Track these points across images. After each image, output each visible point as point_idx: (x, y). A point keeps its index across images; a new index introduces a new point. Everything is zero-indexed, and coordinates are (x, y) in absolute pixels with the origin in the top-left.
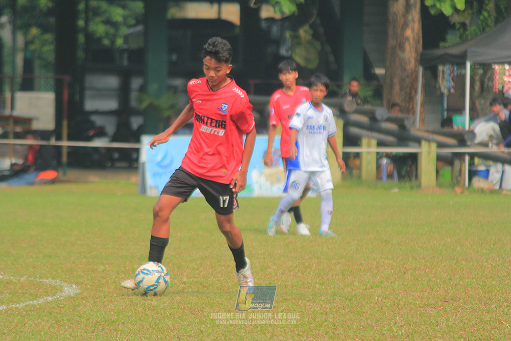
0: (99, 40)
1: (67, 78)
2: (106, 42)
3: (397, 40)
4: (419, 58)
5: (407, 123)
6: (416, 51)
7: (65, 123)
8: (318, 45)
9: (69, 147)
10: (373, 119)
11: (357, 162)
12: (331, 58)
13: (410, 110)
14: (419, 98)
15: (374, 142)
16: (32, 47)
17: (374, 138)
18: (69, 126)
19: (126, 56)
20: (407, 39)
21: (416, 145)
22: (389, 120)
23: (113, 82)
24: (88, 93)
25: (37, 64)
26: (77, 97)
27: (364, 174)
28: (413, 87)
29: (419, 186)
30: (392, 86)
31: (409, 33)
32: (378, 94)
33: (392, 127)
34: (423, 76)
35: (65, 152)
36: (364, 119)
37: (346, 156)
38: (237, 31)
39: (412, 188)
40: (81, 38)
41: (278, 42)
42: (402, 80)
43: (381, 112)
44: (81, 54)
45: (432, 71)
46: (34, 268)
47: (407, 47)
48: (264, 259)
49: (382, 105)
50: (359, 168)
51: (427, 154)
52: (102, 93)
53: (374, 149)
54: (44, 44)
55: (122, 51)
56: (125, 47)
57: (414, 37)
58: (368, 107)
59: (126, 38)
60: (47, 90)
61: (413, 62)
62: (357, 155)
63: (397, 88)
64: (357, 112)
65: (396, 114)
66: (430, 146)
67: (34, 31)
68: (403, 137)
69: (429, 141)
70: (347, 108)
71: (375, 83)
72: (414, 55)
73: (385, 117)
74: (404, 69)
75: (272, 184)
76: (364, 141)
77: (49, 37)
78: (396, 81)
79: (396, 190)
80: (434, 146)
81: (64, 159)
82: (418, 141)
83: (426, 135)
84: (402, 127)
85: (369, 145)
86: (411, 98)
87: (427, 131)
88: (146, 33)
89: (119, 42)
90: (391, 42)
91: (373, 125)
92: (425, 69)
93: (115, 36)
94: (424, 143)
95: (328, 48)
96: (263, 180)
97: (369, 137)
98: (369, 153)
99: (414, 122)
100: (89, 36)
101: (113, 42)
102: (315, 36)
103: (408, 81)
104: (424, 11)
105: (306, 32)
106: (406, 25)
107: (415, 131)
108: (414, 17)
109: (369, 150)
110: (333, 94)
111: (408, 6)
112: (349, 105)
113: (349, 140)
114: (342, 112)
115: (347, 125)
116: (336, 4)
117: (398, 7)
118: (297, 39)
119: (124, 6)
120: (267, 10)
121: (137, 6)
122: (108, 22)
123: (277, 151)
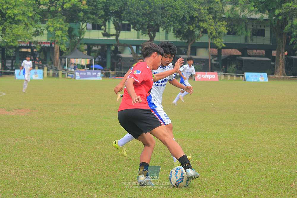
0: (8, 55)
1: (3, 61)
6: (58, 56)
7: (3, 68)
9: (4, 71)
10: (52, 67)
12: (45, 57)
13: (58, 66)
17: (52, 70)
23: (10, 61)
24: (6, 63)
27: (50, 76)
28: (58, 62)
30: (55, 62)
32: (52, 63)
33: (55, 68)
36: (50, 67)
37: (48, 73)
38: (30, 53)
39: (58, 78)
40: (5, 54)
41: (36, 55)
43: (53, 66)
44: (5, 57)
51: (60, 73)
52: (9, 63)
55: (12, 56)
57: (58, 54)
58: (51, 65)
59: (13, 54)
64: (50, 66)
65: (55, 66)
68: (56, 70)
69: (61, 71)
74: (57, 59)
81: (3, 73)
82: (59, 70)
84: (56, 68)
86: (58, 64)
90: (55, 55)
91: (52, 68)
92: (60, 59)
96: (34, 77)
101: (10, 55)
104: (60, 50)
105: (42, 53)
106: (57, 52)
107: (58, 69)
108: (58, 51)
109: (51, 72)
110: (45, 63)
111: (57, 50)
112: (48, 65)
113: (48, 70)
114: (47, 66)
115: (48, 68)
116: (46, 49)
117: (55, 50)
118: (40, 54)
119: (12, 49)
120: (35, 50)
121: (14, 49)
122: (10, 52)
123: (37, 72)
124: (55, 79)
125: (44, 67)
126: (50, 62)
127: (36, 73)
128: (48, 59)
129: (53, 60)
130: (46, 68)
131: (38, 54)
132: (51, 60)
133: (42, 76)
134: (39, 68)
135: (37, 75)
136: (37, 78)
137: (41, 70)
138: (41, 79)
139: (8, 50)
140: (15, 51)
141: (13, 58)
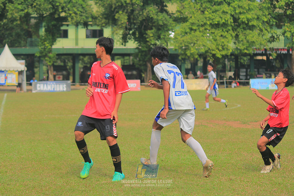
2: (243, 63)
16: (231, 65)
25: (232, 68)
26: (239, 73)
40: (239, 63)
41: (273, 63)
44: (239, 66)
52: (243, 72)
60: (233, 71)
67: (231, 62)
75: (272, 87)
77: (234, 63)
88: (250, 62)
89: (246, 63)
90: (292, 62)
100: (241, 63)
102: (279, 62)
116: (283, 56)
118: (276, 62)
119: (246, 57)
120: (271, 58)
121: (249, 57)
122: (244, 60)
129: (291, 68)
136: (274, 88)
139: (242, 58)
140: (250, 59)
141: (248, 66)
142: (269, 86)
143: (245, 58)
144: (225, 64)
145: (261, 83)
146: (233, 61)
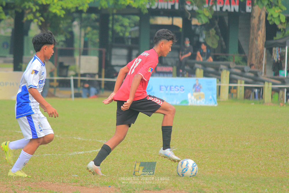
0: (118, 33)
1: (104, 50)
2: (121, 34)
3: (254, 35)
4: (264, 44)
5: (258, 73)
6: (263, 41)
7: (103, 70)
8: (218, 37)
9: (105, 81)
10: (243, 71)
11: (235, 91)
12: (224, 43)
13: (260, 67)
14: (264, 62)
15: (243, 82)
16: (88, 36)
17: (243, 80)
18: (105, 72)
19: (130, 41)
20: (259, 35)
21: (263, 83)
22: (250, 72)
23: (124, 52)
24: (113, 57)
25: (90, 44)
26: (108, 59)
27: (238, 96)
28: (261, 57)
29: (264, 102)
30: (251, 57)
31: (260, 32)
32: (245, 60)
33: (252, 75)
34: (266, 52)
35: (103, 84)
36: (239, 71)
37: (230, 88)
38: (181, 30)
39: (260, 103)
40: (110, 33)
41: (198, 36)
42: (256, 54)
43: (247, 68)
44: (110, 40)
45: (270, 50)
46: (94, 135)
47: (259, 39)
48: (197, 134)
49: (247, 65)
50: (236, 93)
51: (268, 87)
52: (119, 57)
53: (244, 85)
54: (93, 34)
55: (128, 38)
56: (130, 36)
57: (262, 35)
58: (240, 66)
59: (130, 33)
60: (94, 55)
61: (261, 46)
62: (235, 88)
63: (254, 58)
64: (236, 68)
65: (253, 69)
66: (269, 84)
67: (89, 29)
68: (256, 80)
69: (268, 82)
70: (231, 66)
71: (243, 55)
72: (262, 42)
73: (249, 70)
74: (257, 49)
75: (197, 100)
76: (239, 81)
77: (96, 32)
78: (254, 54)
79: (253, 104)
80: (271, 84)
81: (103, 86)
82: (264, 82)
83: (267, 79)
84: (256, 74)
85: (241, 83)
86: (260, 63)
87: (268, 77)
88: (140, 30)
89: (127, 34)
90: (252, 37)
91: (242, 74)
92: (267, 49)
93: (125, 31)
94: (266, 83)
95: (222, 39)
96: (193, 98)
97: (241, 80)
98: (241, 86)
99: (262, 73)
100: (114, 31)
101: (124, 34)
102: (217, 33)
103: (259, 55)
104: (267, 22)
105: (213, 31)
106: (259, 29)
107: (262, 77)
108: (263, 24)
109: (241, 85)
110: (224, 60)
111: (260, 20)
112: (232, 65)
113: (232, 80)
114: (229, 68)
115: (231, 74)
116: (226, 19)
117: (255, 21)
118: (208, 34)
119: (129, 19)
120: (195, 22)
121: (137, 18)
122: (122, 25)
123: (199, 85)
124: (252, 106)
125: (221, 70)
126: (237, 58)
127: (197, 88)
128: (233, 49)
129: (246, 51)
130: (225, 75)
131: (204, 33)
132: (241, 51)
133: (215, 96)
134: (206, 74)
135: (202, 92)
136: (201, 102)
137: (213, 81)
138: (213, 104)
139: (117, 21)
140: (139, 24)
141: (132, 42)
142: (189, 95)
143: (126, 21)
144: (72, 33)
145: (167, 88)
146: (94, 28)
